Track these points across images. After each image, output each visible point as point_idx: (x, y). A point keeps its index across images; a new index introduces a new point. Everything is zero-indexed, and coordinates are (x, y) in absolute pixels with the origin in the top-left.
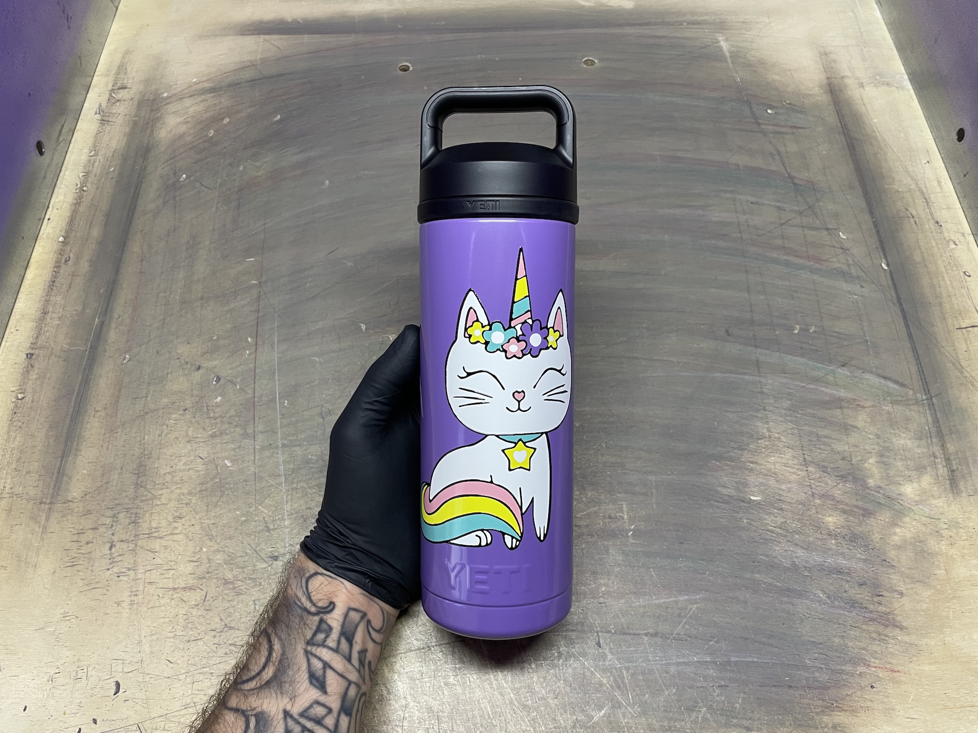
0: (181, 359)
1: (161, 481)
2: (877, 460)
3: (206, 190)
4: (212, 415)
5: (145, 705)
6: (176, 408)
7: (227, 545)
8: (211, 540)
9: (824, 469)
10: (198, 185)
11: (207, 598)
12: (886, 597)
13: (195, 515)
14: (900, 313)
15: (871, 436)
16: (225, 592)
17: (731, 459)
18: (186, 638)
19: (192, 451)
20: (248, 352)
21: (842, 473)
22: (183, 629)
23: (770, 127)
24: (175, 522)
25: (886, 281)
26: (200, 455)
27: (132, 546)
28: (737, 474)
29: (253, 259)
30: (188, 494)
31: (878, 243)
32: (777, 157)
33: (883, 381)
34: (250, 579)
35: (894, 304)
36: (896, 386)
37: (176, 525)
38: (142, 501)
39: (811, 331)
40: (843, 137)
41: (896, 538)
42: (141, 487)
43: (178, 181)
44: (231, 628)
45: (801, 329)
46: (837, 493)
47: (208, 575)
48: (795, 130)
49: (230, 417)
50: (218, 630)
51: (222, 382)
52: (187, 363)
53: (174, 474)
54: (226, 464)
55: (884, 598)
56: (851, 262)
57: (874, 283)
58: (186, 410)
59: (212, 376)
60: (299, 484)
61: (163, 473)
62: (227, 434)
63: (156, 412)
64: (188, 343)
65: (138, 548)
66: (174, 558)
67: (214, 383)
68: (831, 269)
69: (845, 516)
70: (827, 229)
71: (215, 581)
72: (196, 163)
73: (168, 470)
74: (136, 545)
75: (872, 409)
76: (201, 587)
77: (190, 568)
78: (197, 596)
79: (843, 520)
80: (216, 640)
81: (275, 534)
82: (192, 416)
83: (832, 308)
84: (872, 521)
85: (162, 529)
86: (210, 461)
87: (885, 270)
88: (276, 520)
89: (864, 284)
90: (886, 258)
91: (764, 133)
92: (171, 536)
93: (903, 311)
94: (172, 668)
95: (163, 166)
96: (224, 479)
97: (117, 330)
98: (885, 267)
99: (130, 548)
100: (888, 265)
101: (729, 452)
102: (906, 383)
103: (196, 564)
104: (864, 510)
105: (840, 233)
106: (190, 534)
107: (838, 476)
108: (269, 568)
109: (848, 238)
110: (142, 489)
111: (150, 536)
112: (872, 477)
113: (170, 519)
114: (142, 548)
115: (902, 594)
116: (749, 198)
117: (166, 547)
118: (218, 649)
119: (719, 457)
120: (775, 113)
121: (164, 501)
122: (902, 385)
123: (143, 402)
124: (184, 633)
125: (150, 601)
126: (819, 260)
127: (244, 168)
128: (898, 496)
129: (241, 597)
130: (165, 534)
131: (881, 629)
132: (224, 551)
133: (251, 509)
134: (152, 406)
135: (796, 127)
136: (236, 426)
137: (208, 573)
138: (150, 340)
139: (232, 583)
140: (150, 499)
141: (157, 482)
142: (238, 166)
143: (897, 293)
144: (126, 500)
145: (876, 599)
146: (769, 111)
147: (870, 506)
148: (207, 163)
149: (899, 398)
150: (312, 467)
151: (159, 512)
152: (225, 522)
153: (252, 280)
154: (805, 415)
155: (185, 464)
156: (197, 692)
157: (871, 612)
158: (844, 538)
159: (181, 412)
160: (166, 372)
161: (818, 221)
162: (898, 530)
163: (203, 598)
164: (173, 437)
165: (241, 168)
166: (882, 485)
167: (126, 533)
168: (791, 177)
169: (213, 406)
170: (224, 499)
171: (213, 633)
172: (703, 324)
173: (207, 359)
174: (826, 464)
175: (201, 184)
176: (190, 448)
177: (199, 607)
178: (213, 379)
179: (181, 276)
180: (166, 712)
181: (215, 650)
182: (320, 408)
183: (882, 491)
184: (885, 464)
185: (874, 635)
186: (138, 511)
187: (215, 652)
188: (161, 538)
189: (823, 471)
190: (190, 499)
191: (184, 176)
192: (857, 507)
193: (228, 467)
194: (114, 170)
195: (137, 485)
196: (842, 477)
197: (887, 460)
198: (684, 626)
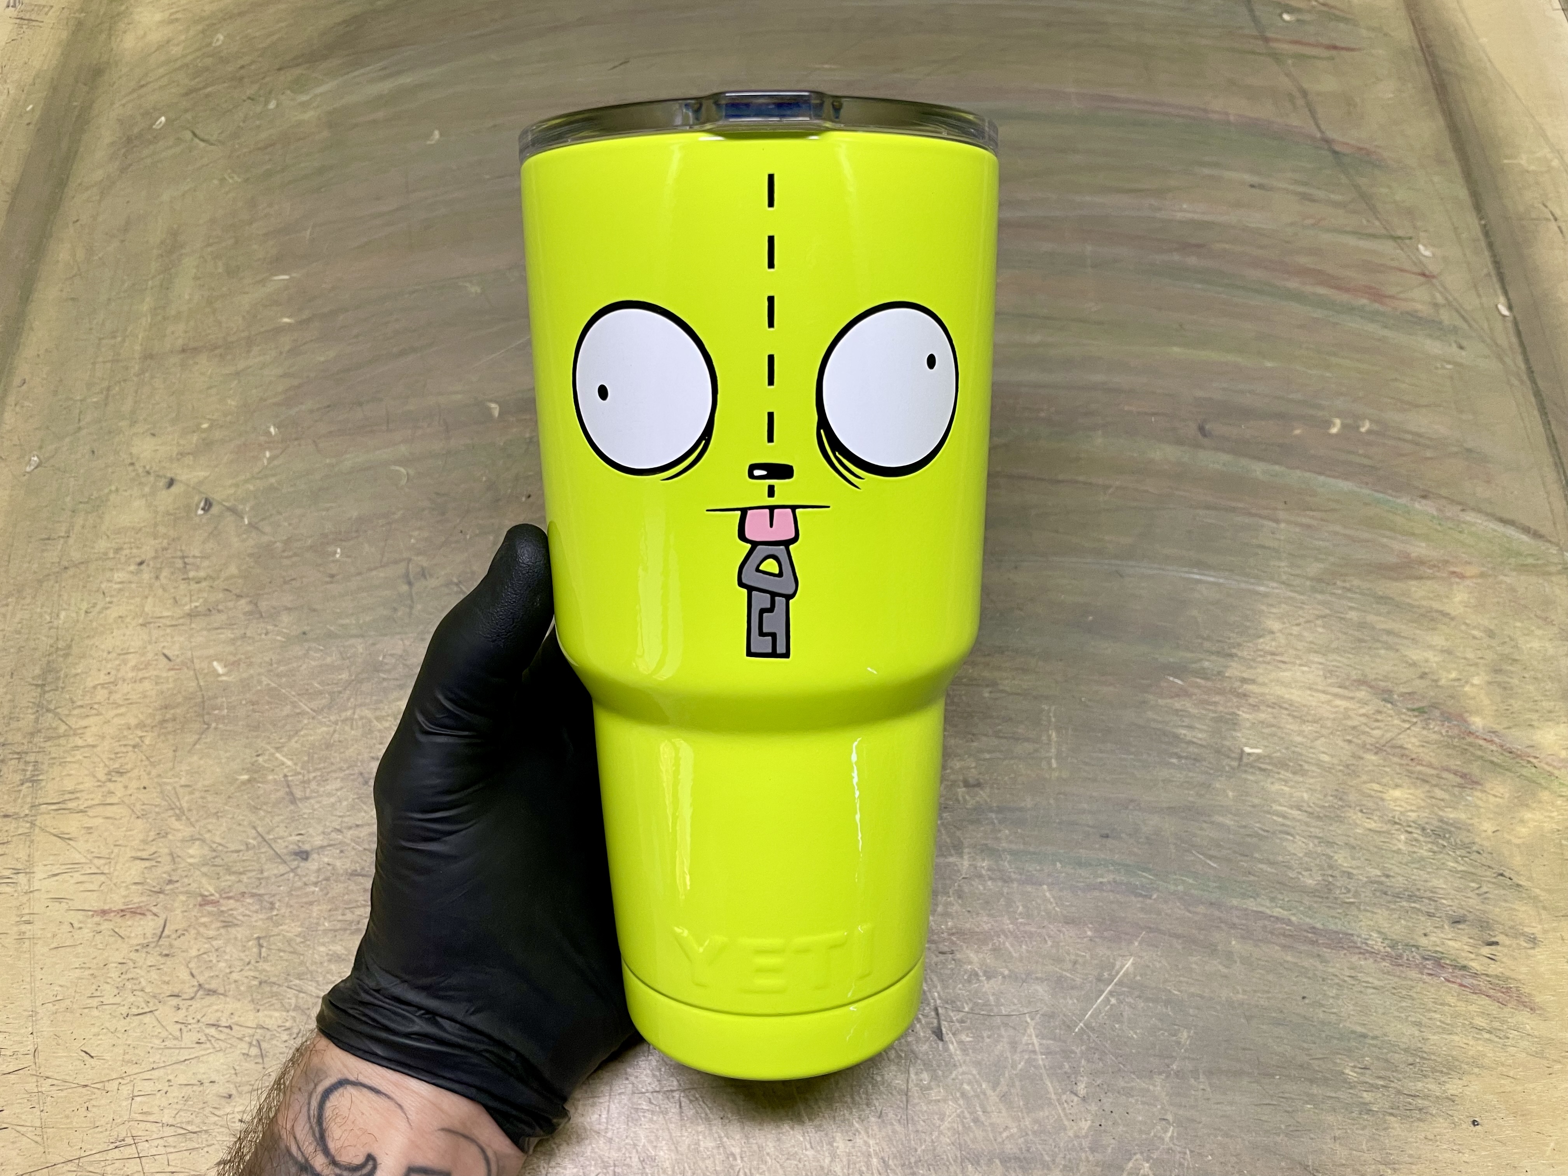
0: (137, 466)
1: (87, 700)
2: (1487, 678)
3: (202, 144)
4: (191, 574)
5: (38, 1139)
6: (123, 559)
7: (210, 827)
8: (178, 819)
9: (1386, 696)
10: (188, 135)
11: (166, 932)
12: (1504, 946)
13: (149, 768)
14: (1533, 399)
15: (1475, 633)
16: (203, 920)
17: (1203, 674)
18: (124, 1010)
19: (150, 642)
20: (268, 454)
21: (1421, 704)
22: (116, 991)
23: (1286, 46)
24: (110, 780)
25: (1506, 338)
26: (166, 651)
27: (24, 827)
28: (1215, 703)
29: (286, 277)
30: (137, 726)
31: (1491, 266)
32: (1300, 102)
33: (1500, 528)
34: (253, 895)
35: (1522, 382)
36: (1524, 538)
37: (111, 786)
38: (48, 739)
39: (1363, 430)
40: (1424, 69)
41: (1523, 830)
42: (48, 711)
43: (150, 127)
44: (212, 992)
45: (1344, 426)
46: (1411, 741)
47: (170, 887)
48: (1334, 53)
49: (227, 579)
50: (185, 996)
51: (215, 510)
52: (148, 473)
53: (112, 687)
54: (215, 670)
55: (1499, 948)
56: (1440, 299)
57: (1484, 342)
58: (141, 563)
59: (196, 499)
60: (358, 711)
61: (92, 684)
62: (219, 611)
63: (83, 567)
64: (153, 435)
65: (37, 830)
66: (105, 852)
67: (200, 512)
68: (1402, 313)
69: (1427, 787)
70: (1395, 238)
71: (183, 898)
72: (186, 94)
73: (103, 678)
74: (33, 824)
75: (1480, 581)
76: (154, 909)
77: (135, 870)
78: (148, 926)
79: (1422, 796)
80: (180, 1015)
81: (305, 808)
82: (153, 575)
83: (1403, 386)
84: (1474, 797)
85: (85, 795)
86: (183, 663)
87: (1504, 316)
88: (309, 781)
89: (1464, 343)
90: (1506, 293)
91: (1276, 57)
92: (101, 808)
93: (1537, 394)
94: (93, 1068)
95: (124, 101)
96: (209, 699)
97: (18, 409)
98: (1505, 311)
99: (20, 831)
100: (1510, 308)
101: (1201, 660)
102: (1543, 531)
103: (147, 864)
104: (1464, 776)
105: (1421, 247)
106: (138, 806)
107: (1413, 710)
108: (292, 875)
109: (1434, 255)
110: (50, 715)
111: (60, 807)
112: (1478, 712)
113: (101, 774)
114: (42, 830)
115: (1533, 941)
116: (1248, 178)
117: (89, 830)
118: (184, 1034)
119: (1180, 670)
120: (1298, 21)
121: (90, 741)
122: (1537, 535)
123: (59, 547)
124: (118, 1000)
125: (54, 936)
126: (1377, 295)
127: (277, 106)
128: (1529, 750)
129: (233, 931)
130: (90, 803)
131: (1493, 1008)
132: (203, 841)
133: (260, 759)
134: (76, 556)
135: (1335, 48)
136: (239, 596)
137: (170, 882)
138: (80, 429)
139: (215, 903)
140: (64, 736)
141: (79, 703)
142: (267, 103)
143: (1527, 361)
144: (19, 737)
145: (1486, 950)
146: (1286, 17)
147: (1475, 769)
148: (207, 96)
149: (1530, 561)
150: (384, 679)
151: (79, 762)
152: (207, 783)
153: (283, 316)
154: (1349, 590)
155: (135, 668)
156: (140, 1117)
157: (1475, 975)
158: (1424, 829)
159: (132, 568)
160: (106, 491)
161: (1377, 223)
162: (1528, 815)
163: (159, 932)
164: (115, 615)
165: (272, 105)
166: (1497, 727)
167: (15, 800)
168: (1327, 141)
169: (194, 557)
170: (209, 738)
171: (174, 1001)
172: (1154, 414)
173: (188, 466)
174: (1390, 685)
175: (195, 134)
176: (146, 637)
177: (149, 949)
178: (197, 506)
179: (145, 308)
180: (78, 1154)
181: (178, 1034)
182: (403, 565)
183: (1496, 740)
184: (1505, 687)
185: (1480, 1022)
186: (40, 758)
187: (176, 1038)
188: (81, 811)
189: (1385, 700)
190: (141, 737)
191: (163, 119)
192: (1448, 770)
193: (219, 675)
194: (33, 109)
195: (40, 708)
196: (1421, 711)
197: (1508, 680)
198: (1107, 1001)
